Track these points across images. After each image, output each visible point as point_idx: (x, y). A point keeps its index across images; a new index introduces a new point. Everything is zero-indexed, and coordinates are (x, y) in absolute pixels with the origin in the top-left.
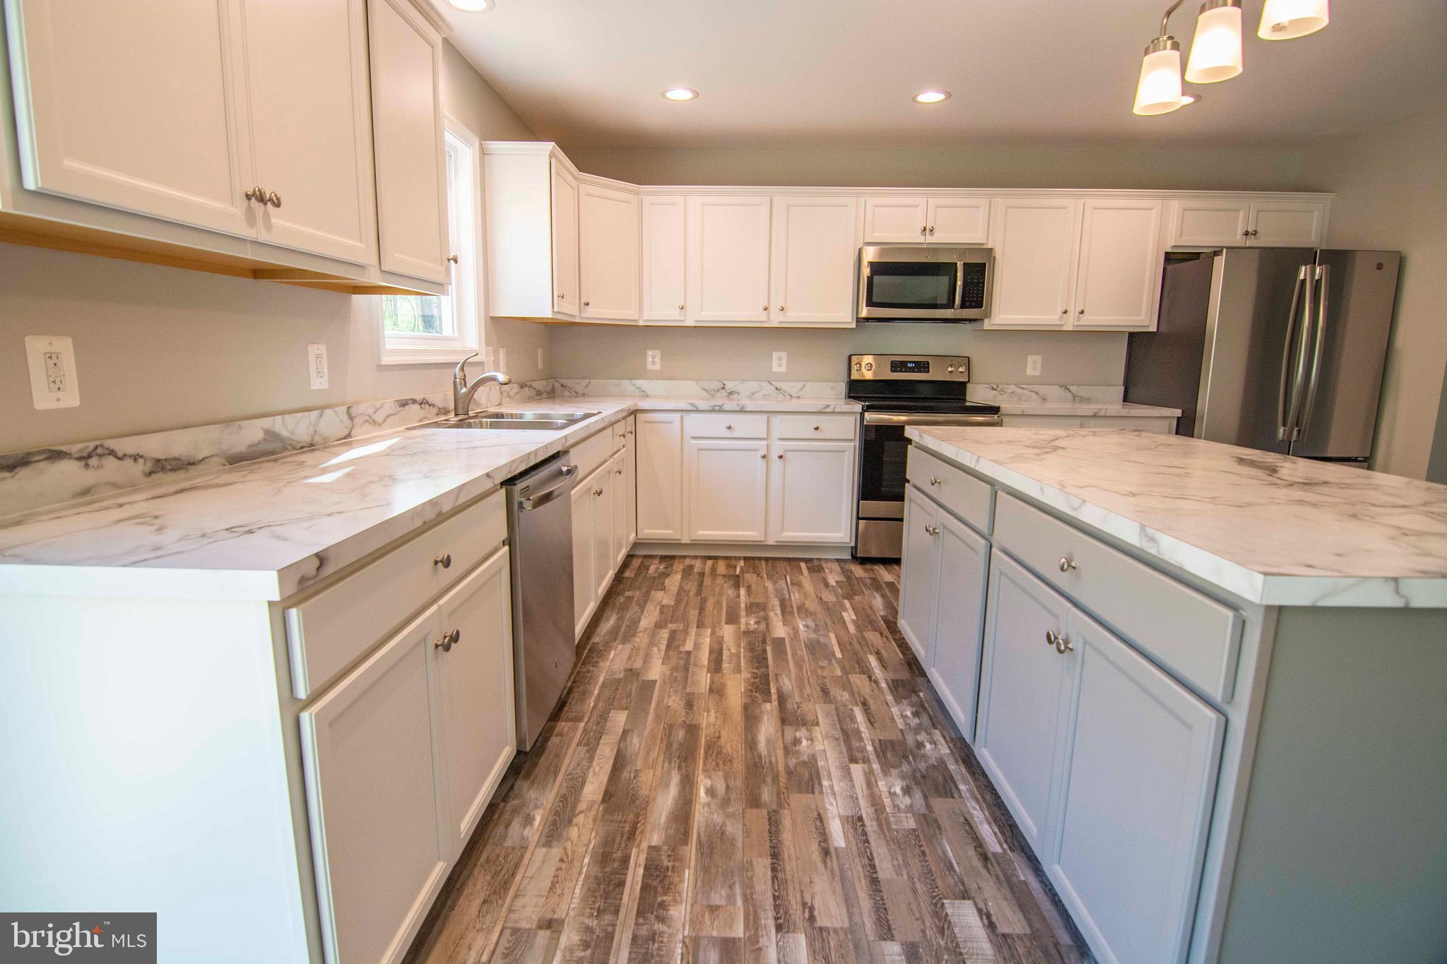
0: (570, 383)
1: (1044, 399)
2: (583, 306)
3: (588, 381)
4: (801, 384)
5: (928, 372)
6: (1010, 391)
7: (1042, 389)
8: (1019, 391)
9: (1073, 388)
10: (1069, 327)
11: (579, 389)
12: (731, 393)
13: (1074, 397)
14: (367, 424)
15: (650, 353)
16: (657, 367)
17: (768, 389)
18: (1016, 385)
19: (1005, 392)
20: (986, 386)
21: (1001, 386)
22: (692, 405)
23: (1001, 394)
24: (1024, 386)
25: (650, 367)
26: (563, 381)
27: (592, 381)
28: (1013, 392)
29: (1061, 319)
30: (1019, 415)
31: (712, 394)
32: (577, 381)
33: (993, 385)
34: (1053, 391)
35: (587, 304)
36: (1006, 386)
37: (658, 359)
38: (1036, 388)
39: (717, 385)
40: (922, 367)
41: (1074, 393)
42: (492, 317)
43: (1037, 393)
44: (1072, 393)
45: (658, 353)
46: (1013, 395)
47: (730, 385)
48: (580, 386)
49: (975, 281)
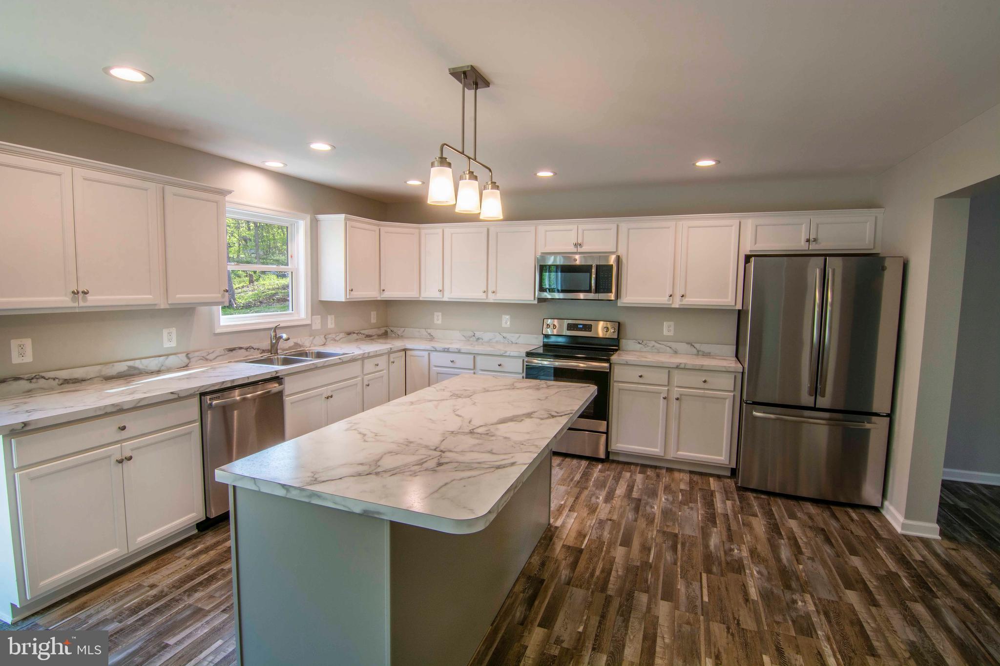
0: (395, 329)
1: (676, 352)
2: (381, 291)
3: (404, 329)
4: (518, 335)
5: (591, 331)
6: (651, 345)
7: (674, 345)
8: (657, 345)
9: (697, 346)
10: (676, 305)
11: (399, 333)
12: (478, 339)
13: (698, 351)
14: (201, 361)
15: (436, 314)
16: (440, 322)
17: (499, 338)
18: (655, 342)
19: (648, 346)
20: (635, 341)
21: (645, 342)
22: (433, 347)
23: (645, 347)
24: (660, 342)
25: (436, 322)
26: (392, 329)
27: (406, 329)
28: (654, 346)
29: (669, 300)
30: (624, 364)
31: (468, 339)
32: (398, 329)
33: (639, 341)
34: (682, 347)
35: (384, 290)
36: (648, 342)
37: (440, 317)
38: (669, 344)
39: (471, 334)
40: (587, 328)
41: (698, 348)
42: (320, 301)
43: (670, 348)
44: (696, 349)
45: (440, 314)
46: (654, 348)
47: (478, 334)
48: (400, 331)
49: (606, 276)
